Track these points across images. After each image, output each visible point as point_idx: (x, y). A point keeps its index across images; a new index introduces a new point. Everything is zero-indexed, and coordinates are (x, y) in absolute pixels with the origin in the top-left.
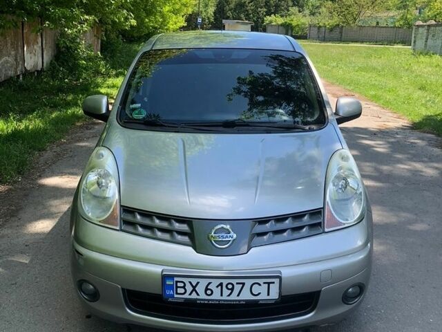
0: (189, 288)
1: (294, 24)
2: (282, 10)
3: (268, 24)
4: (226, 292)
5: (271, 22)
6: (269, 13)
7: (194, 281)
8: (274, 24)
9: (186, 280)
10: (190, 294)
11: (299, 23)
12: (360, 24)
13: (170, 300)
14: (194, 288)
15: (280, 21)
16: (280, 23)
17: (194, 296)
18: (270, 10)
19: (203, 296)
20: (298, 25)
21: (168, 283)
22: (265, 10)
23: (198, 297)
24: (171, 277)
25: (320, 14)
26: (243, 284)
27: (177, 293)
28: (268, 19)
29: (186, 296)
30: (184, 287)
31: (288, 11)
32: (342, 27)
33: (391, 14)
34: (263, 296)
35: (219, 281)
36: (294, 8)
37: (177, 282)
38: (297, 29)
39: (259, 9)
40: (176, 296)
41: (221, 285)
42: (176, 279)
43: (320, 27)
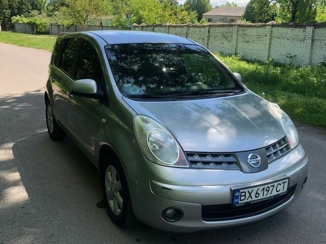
0: (247, 195)
1: (38, 22)
2: (24, 12)
3: (16, 22)
4: (266, 192)
5: (18, 21)
6: (13, 14)
7: (250, 190)
8: (21, 22)
9: (246, 191)
10: (248, 199)
11: (42, 22)
12: (89, 24)
13: (237, 205)
14: (250, 194)
15: (26, 20)
16: (26, 22)
17: (250, 199)
18: (14, 12)
19: (254, 198)
20: (41, 24)
21: (236, 194)
22: (10, 11)
23: (252, 200)
24: (238, 190)
25: (56, 15)
26: (274, 186)
27: (241, 200)
28: (15, 19)
29: (246, 201)
30: (245, 196)
31: (29, 12)
32: (76, 26)
33: (110, 17)
34: (281, 191)
35: (263, 187)
36: (34, 11)
37: (241, 193)
38: (41, 27)
39: (4, 11)
40: (240, 202)
41: (264, 189)
42: (241, 191)
43: (59, 26)
